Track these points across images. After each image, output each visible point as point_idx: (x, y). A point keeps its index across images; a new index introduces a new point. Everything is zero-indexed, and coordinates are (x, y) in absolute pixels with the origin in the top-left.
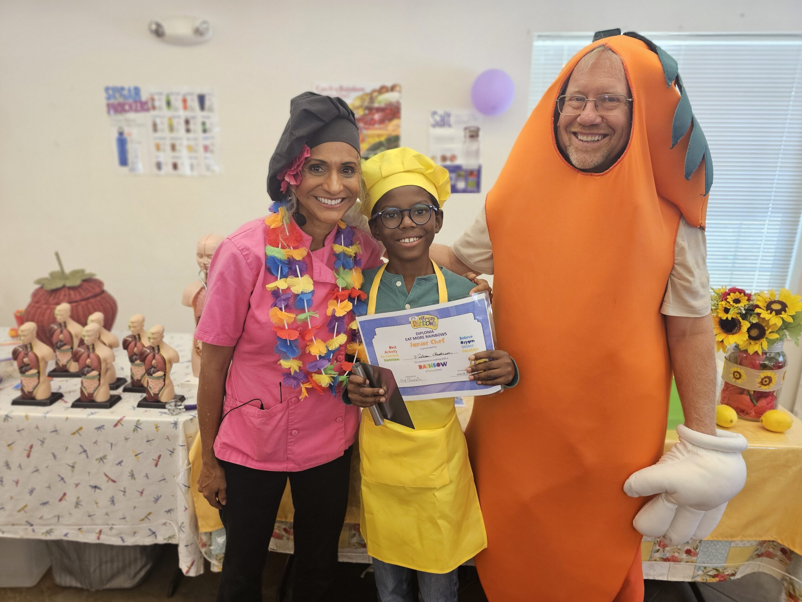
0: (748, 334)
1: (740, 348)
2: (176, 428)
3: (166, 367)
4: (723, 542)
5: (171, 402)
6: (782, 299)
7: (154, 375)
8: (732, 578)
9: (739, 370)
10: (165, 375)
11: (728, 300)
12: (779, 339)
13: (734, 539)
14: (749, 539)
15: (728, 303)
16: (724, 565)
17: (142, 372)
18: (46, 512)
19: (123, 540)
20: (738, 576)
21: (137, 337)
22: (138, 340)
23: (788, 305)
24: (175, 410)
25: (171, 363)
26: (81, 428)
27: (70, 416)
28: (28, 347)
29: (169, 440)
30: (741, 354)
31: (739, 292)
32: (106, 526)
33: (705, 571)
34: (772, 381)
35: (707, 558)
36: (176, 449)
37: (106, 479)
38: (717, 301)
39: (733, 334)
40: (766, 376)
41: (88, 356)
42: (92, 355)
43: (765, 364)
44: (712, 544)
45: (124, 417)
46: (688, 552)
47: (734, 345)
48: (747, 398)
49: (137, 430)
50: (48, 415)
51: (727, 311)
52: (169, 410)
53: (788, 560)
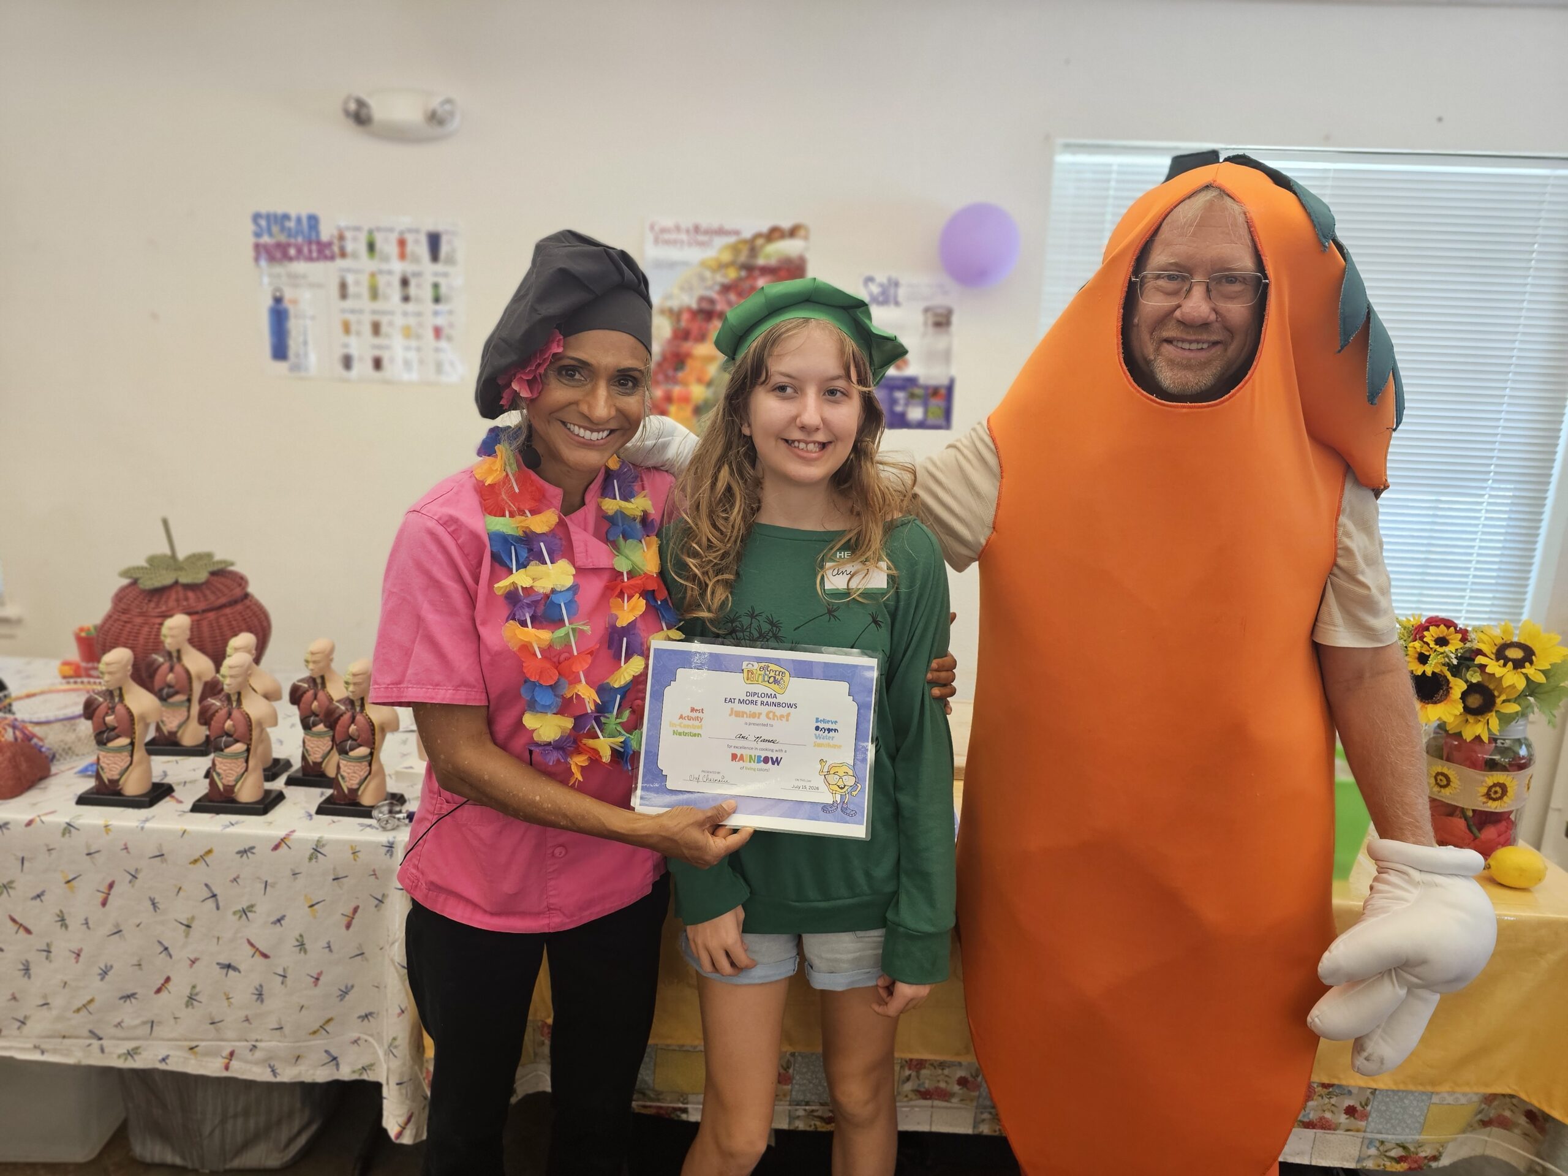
0: (1464, 702)
1: (1448, 729)
2: (391, 855)
3: (374, 739)
4: (1417, 1094)
5: (383, 805)
6: (1525, 640)
7: (352, 754)
8: (1434, 1165)
9: (1445, 771)
10: (371, 754)
11: (1425, 640)
12: (1520, 714)
13: (1438, 1089)
14: (1467, 1089)
15: (1426, 645)
16: (1417, 1137)
17: (324, 748)
18: (129, 1014)
19: (273, 1071)
20: (1445, 1162)
21: (319, 681)
22: (320, 686)
23: (1537, 652)
24: (390, 821)
25: (383, 731)
26: (210, 852)
27: (189, 827)
28: (115, 695)
29: (377, 878)
30: (1449, 740)
31: (1445, 625)
32: (245, 1043)
33: (1381, 1148)
34: (1507, 791)
35: (1386, 1123)
36: (388, 895)
37: (250, 951)
38: (1405, 641)
39: (1435, 703)
40: (1496, 782)
41: (229, 715)
42: (236, 713)
43: (1494, 760)
44: (1396, 1097)
45: (293, 831)
46: (1351, 1111)
47: (1436, 724)
48: (1461, 823)
49: (317, 858)
50: (148, 825)
51: (1423, 659)
52: (379, 820)
53: (1540, 1133)
